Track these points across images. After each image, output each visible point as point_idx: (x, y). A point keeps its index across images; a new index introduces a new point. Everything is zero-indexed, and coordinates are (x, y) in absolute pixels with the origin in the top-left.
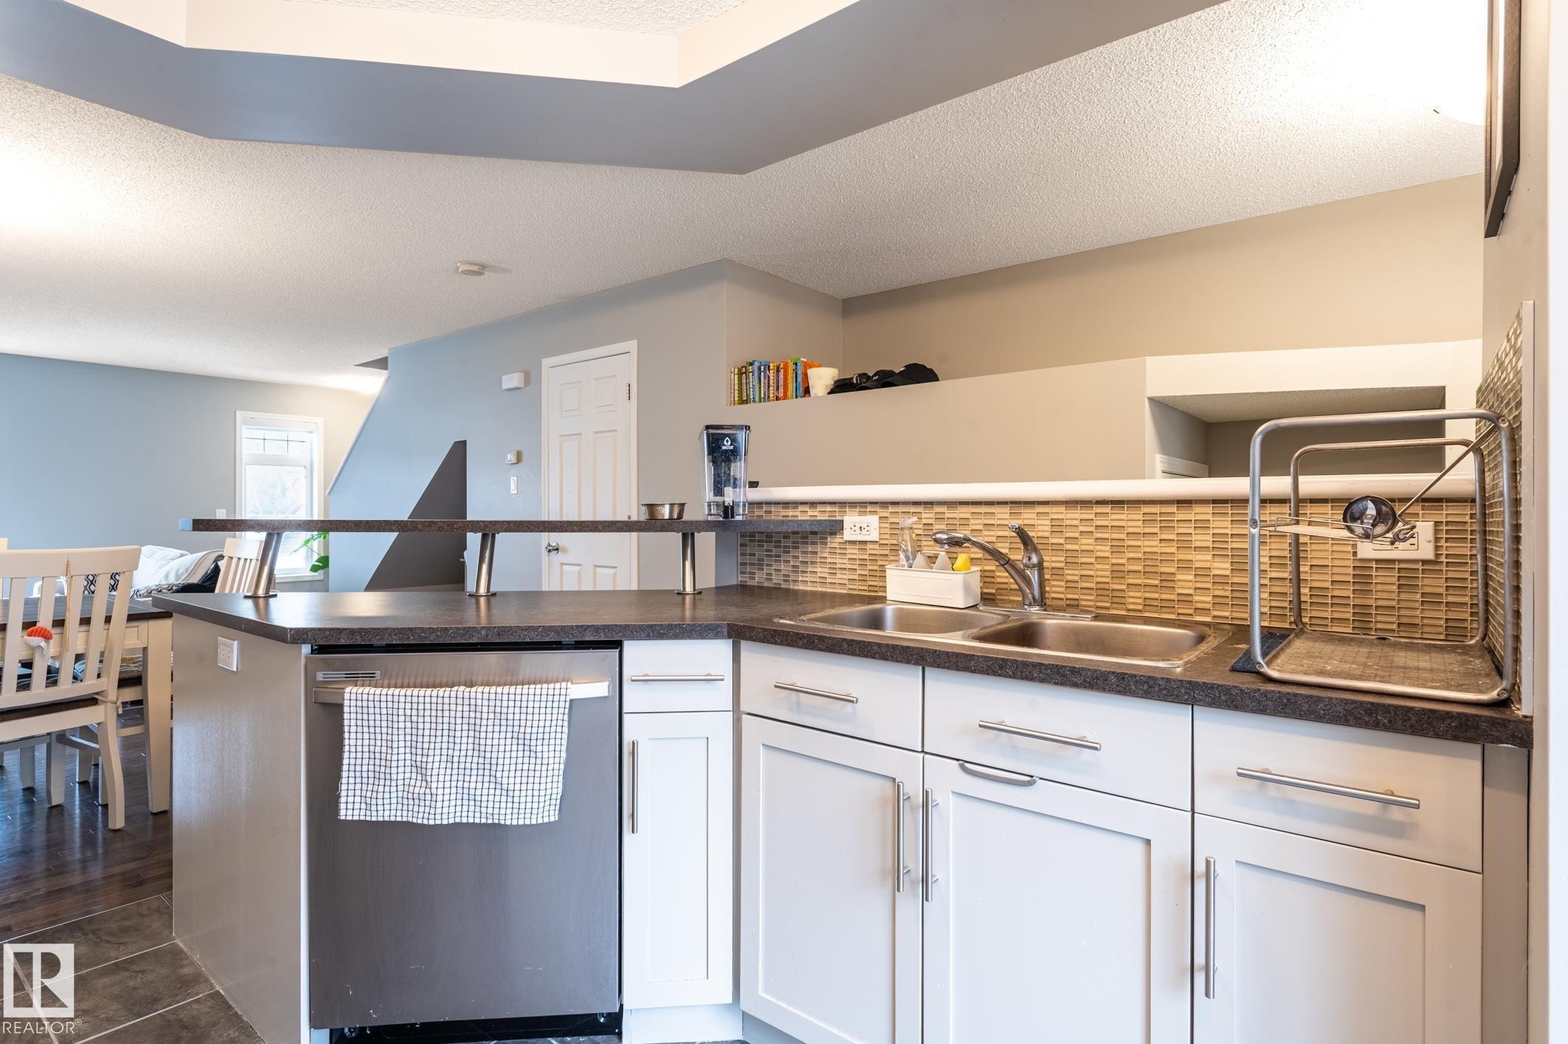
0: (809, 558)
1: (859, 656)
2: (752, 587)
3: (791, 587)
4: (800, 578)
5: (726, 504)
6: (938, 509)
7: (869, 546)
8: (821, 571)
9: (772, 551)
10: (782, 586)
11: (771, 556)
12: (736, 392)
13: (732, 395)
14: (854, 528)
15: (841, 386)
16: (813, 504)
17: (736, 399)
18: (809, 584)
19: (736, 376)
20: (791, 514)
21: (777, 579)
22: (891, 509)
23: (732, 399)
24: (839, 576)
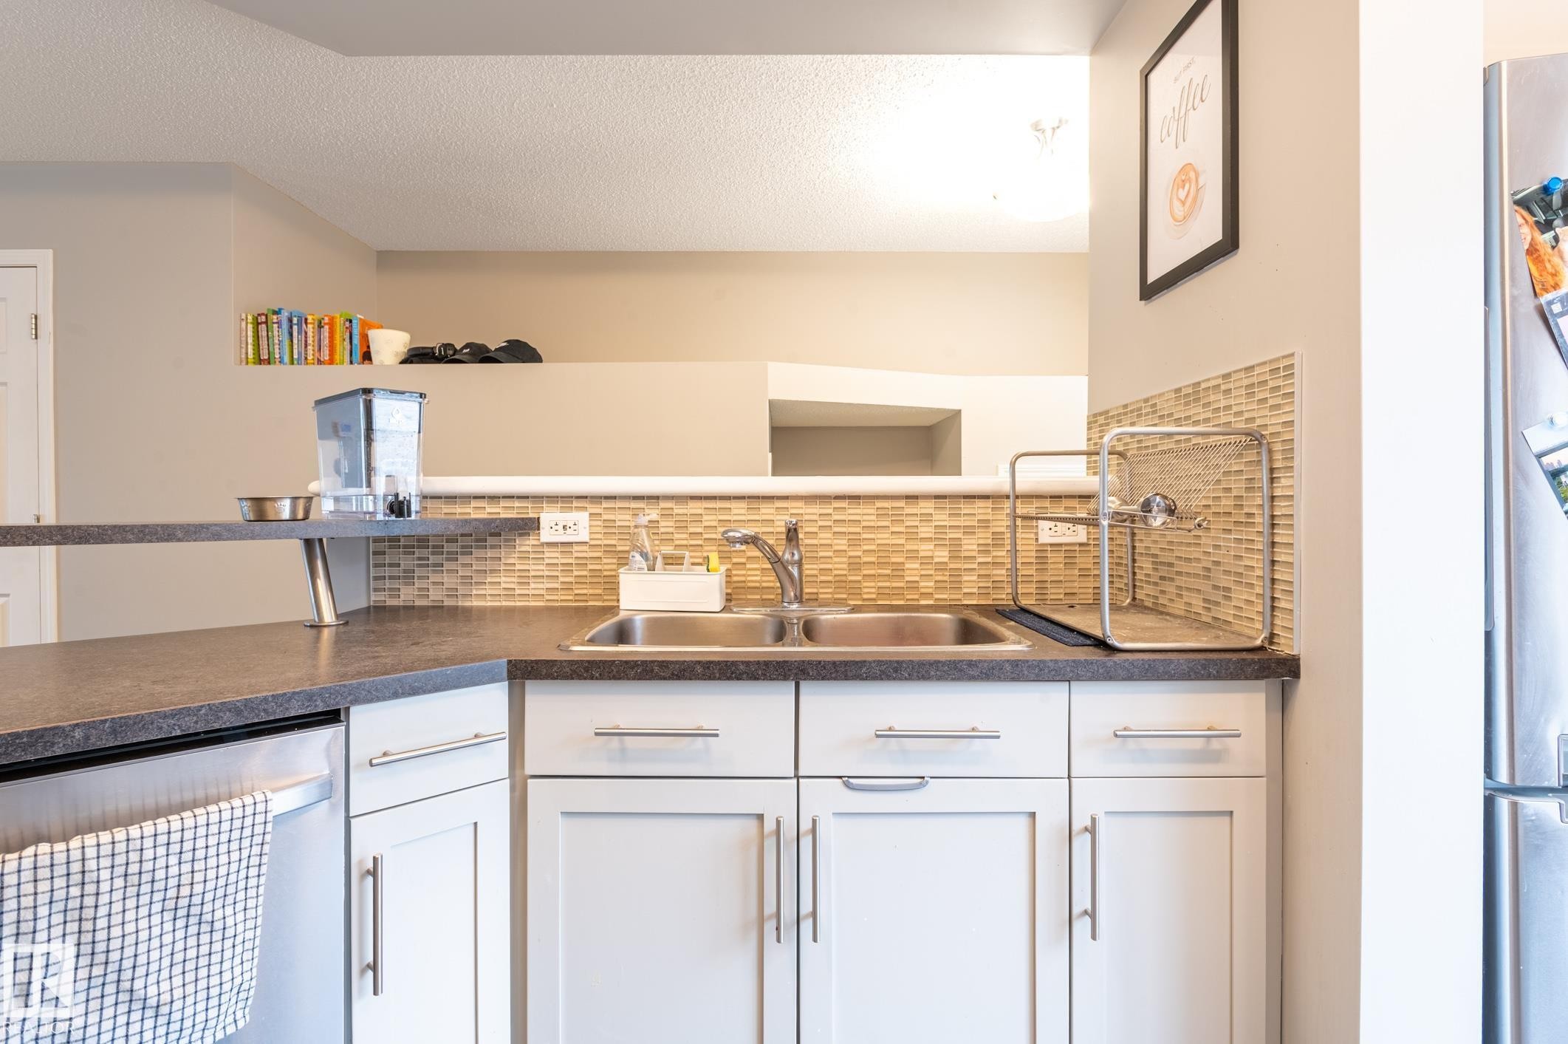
0: (489, 565)
1: (719, 679)
2: (395, 610)
3: (460, 604)
4: (474, 592)
5: (401, 498)
6: (663, 504)
7: (576, 548)
8: (506, 581)
9: (428, 559)
10: (445, 604)
11: (428, 565)
12: (250, 347)
13: (244, 351)
14: (556, 527)
15: (418, 356)
16: (494, 498)
17: (251, 356)
18: (489, 598)
19: (250, 326)
20: (459, 511)
21: (435, 595)
22: (605, 504)
23: (243, 356)
24: (532, 586)
